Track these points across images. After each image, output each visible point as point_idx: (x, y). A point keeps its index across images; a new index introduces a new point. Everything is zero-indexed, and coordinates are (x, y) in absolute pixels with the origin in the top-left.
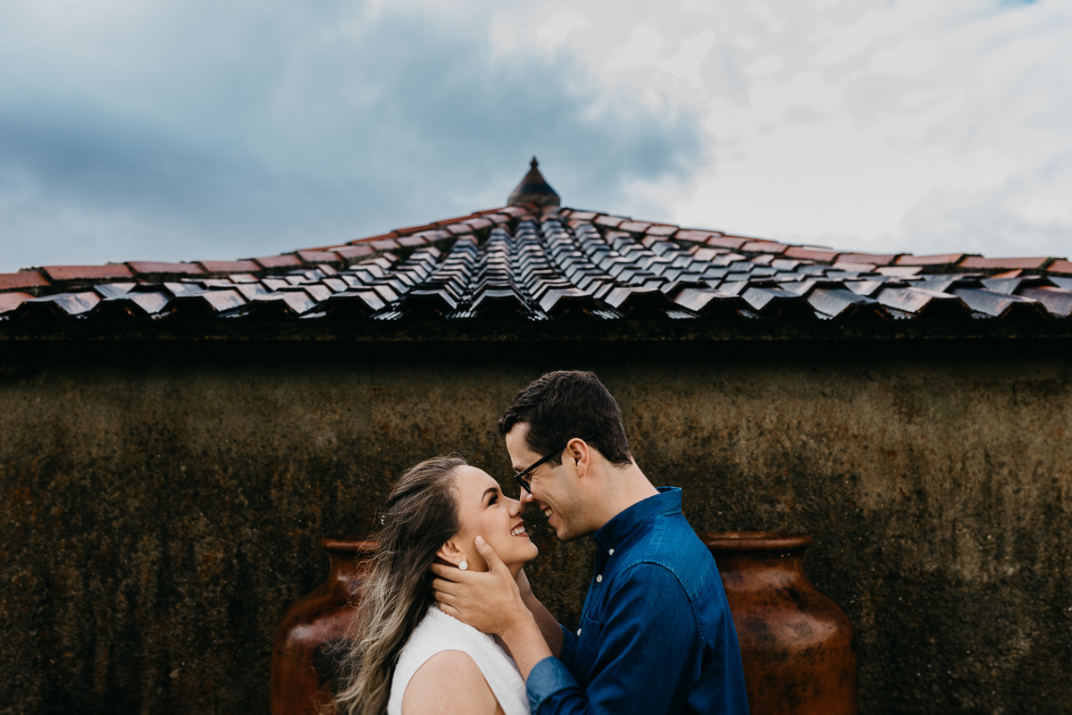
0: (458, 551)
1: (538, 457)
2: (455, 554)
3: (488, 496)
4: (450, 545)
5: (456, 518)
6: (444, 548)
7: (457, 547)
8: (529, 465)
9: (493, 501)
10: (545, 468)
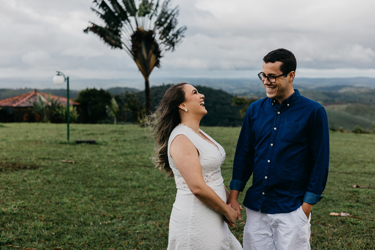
0: (185, 106)
1: (281, 73)
2: (184, 107)
3: (194, 91)
4: (183, 105)
5: (184, 97)
6: (181, 105)
7: (184, 105)
8: (278, 75)
9: (195, 93)
10: (282, 77)
